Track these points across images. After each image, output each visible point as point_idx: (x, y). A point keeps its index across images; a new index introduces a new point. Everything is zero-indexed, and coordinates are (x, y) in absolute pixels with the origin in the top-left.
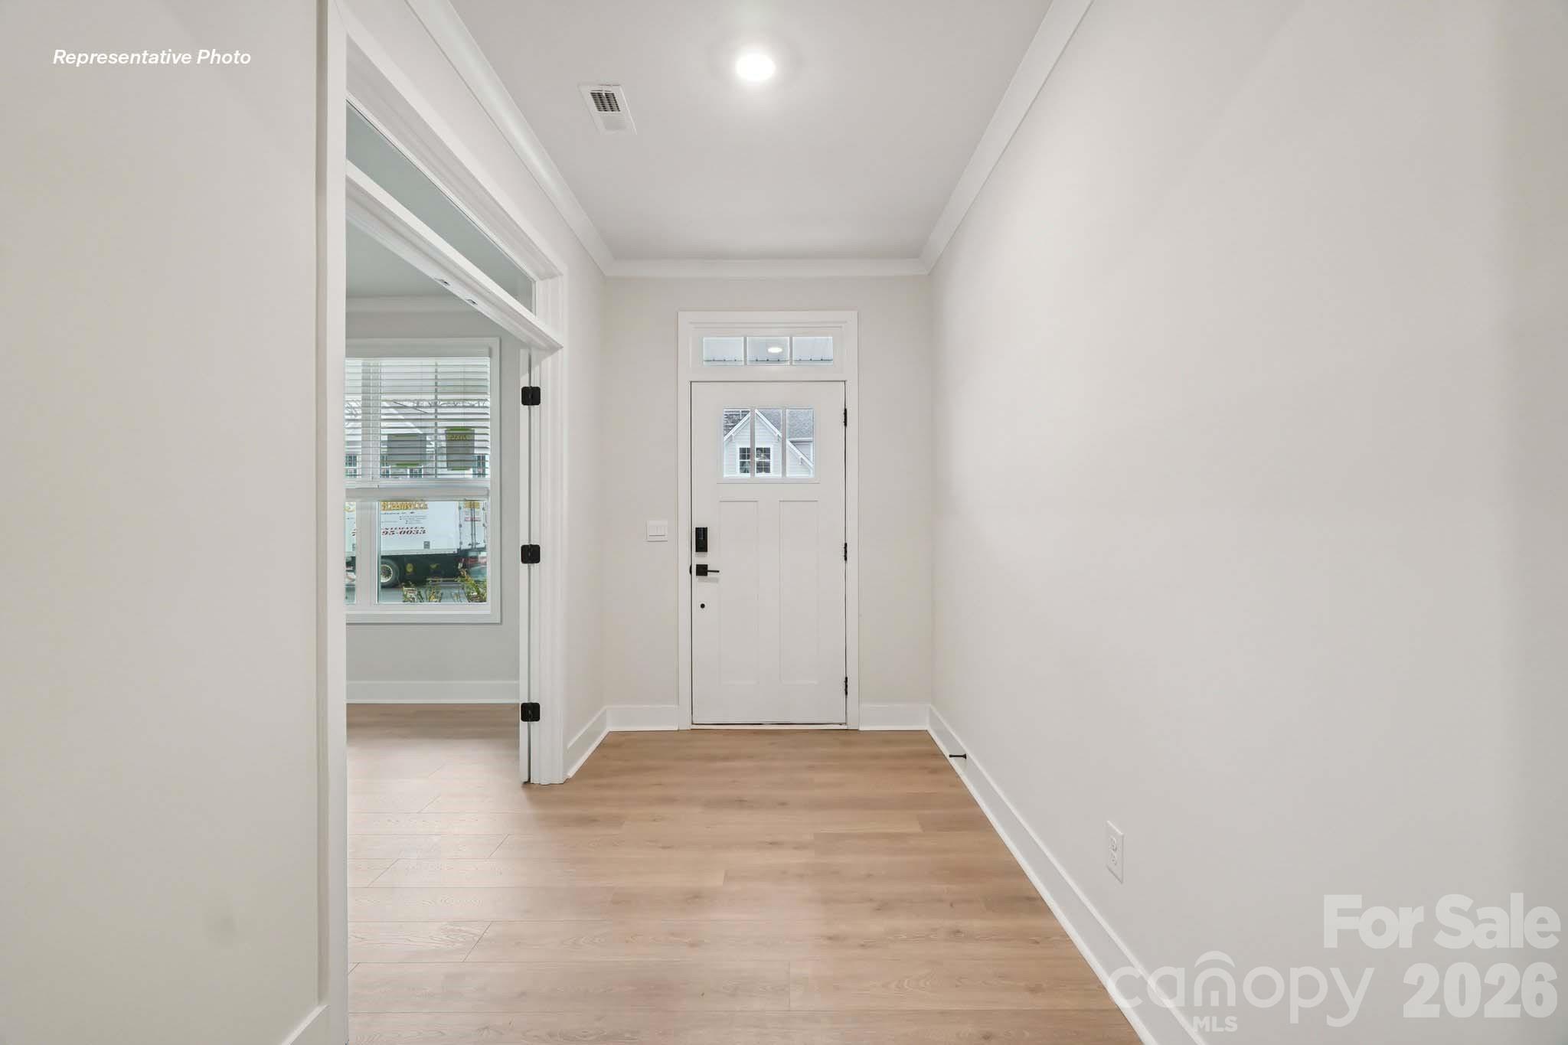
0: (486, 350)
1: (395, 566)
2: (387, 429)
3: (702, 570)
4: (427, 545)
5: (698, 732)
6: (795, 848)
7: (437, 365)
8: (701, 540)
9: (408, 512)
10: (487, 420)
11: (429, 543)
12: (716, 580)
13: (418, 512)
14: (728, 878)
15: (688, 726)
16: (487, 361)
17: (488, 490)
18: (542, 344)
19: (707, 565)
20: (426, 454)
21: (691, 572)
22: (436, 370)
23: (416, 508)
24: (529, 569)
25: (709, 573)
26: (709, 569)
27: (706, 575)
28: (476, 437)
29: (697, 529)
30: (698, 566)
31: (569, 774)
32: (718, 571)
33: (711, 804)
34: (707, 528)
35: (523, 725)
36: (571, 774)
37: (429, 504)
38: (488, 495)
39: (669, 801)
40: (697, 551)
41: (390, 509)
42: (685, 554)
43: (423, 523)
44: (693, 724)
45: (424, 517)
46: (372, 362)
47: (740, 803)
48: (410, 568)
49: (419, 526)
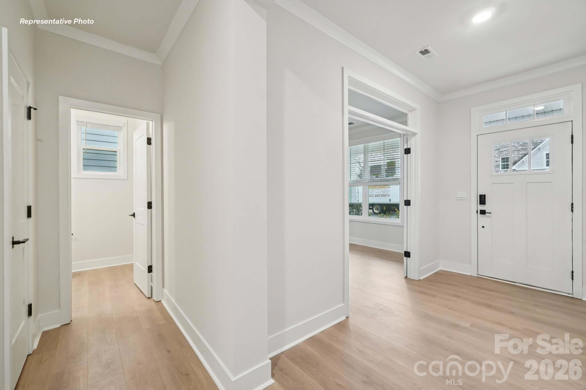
0: (399, 136)
1: (380, 208)
2: (370, 164)
3: (483, 212)
4: (390, 200)
5: (480, 278)
6: (510, 328)
7: (384, 143)
8: (482, 200)
9: (384, 189)
10: (399, 158)
11: (391, 199)
12: (490, 217)
13: (387, 189)
14: (472, 325)
15: (476, 275)
16: (399, 139)
17: (400, 182)
18: (411, 134)
19: (485, 210)
20: (381, 171)
21: (477, 213)
22: (384, 144)
23: (386, 188)
24: (407, 207)
25: (486, 214)
26: (486, 212)
27: (485, 214)
28: (396, 164)
29: (480, 195)
30: (481, 211)
31: (420, 278)
32: (491, 213)
33: (474, 302)
34: (485, 196)
35: (405, 258)
36: (422, 278)
37: (391, 186)
38: (399, 184)
39: (458, 297)
40: (480, 204)
41: (379, 188)
42: (474, 205)
43: (389, 193)
44: (478, 275)
45: (389, 191)
46: (366, 145)
47: (490, 306)
48: (385, 208)
49: (387, 194)
